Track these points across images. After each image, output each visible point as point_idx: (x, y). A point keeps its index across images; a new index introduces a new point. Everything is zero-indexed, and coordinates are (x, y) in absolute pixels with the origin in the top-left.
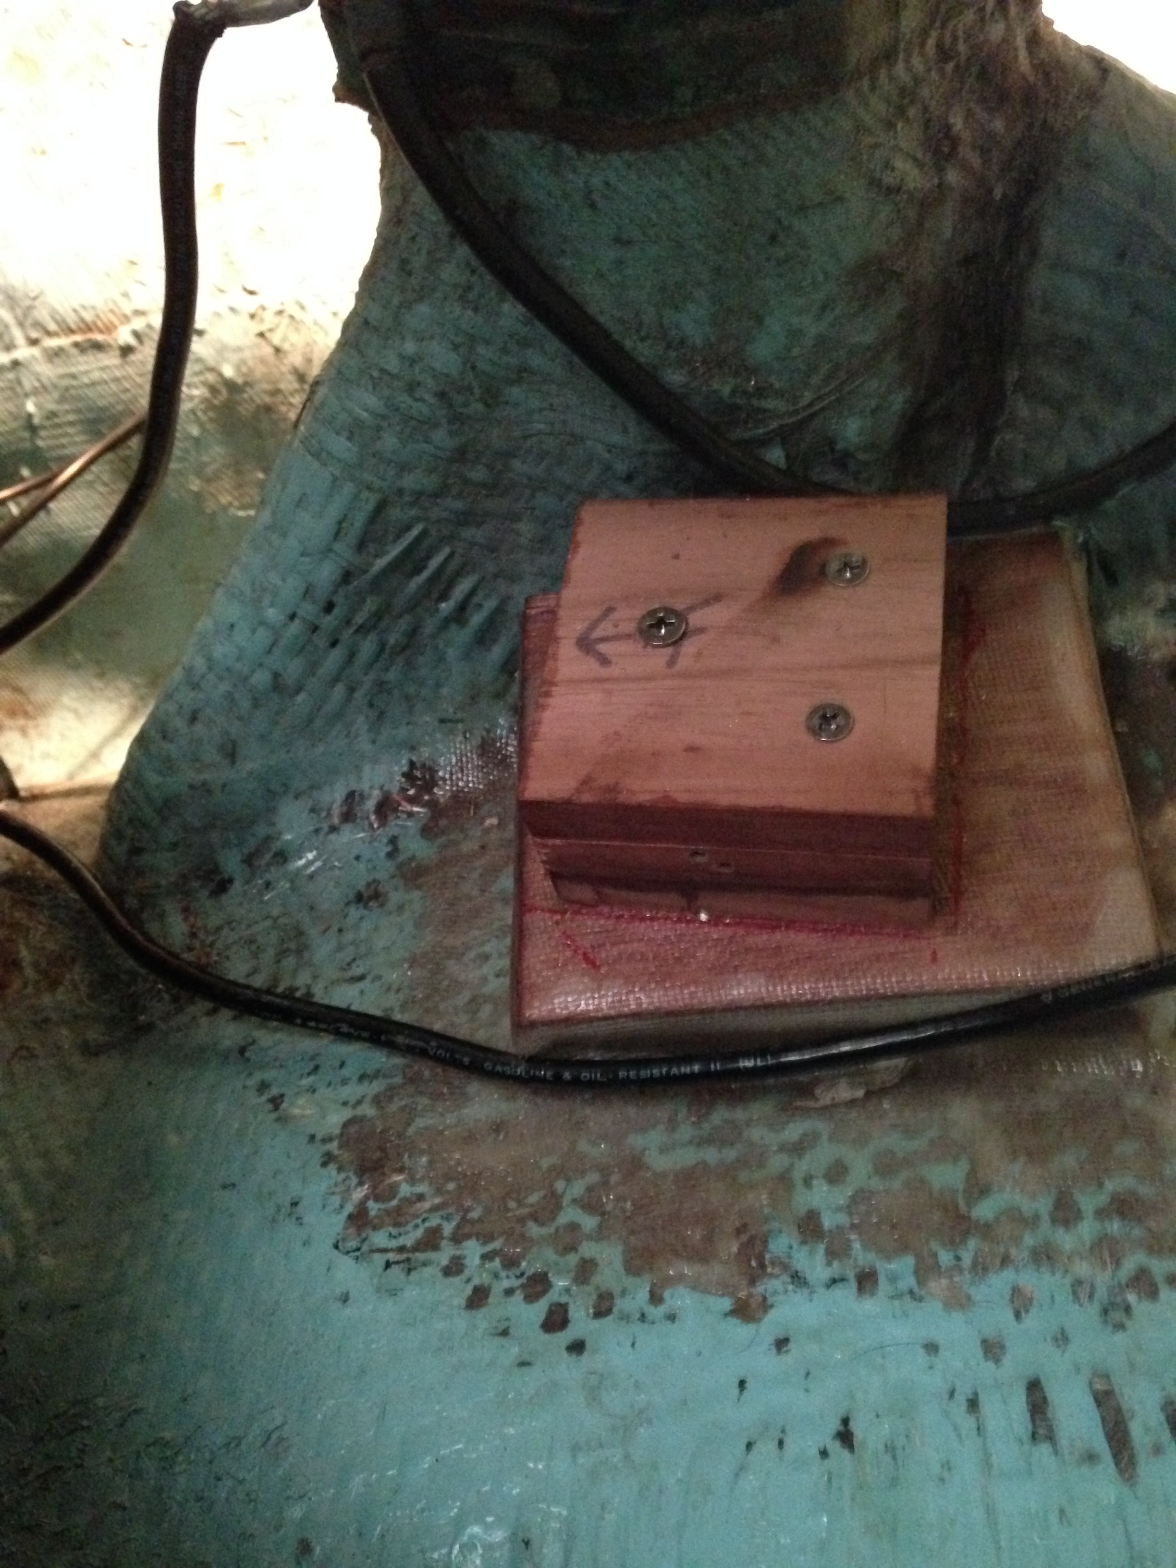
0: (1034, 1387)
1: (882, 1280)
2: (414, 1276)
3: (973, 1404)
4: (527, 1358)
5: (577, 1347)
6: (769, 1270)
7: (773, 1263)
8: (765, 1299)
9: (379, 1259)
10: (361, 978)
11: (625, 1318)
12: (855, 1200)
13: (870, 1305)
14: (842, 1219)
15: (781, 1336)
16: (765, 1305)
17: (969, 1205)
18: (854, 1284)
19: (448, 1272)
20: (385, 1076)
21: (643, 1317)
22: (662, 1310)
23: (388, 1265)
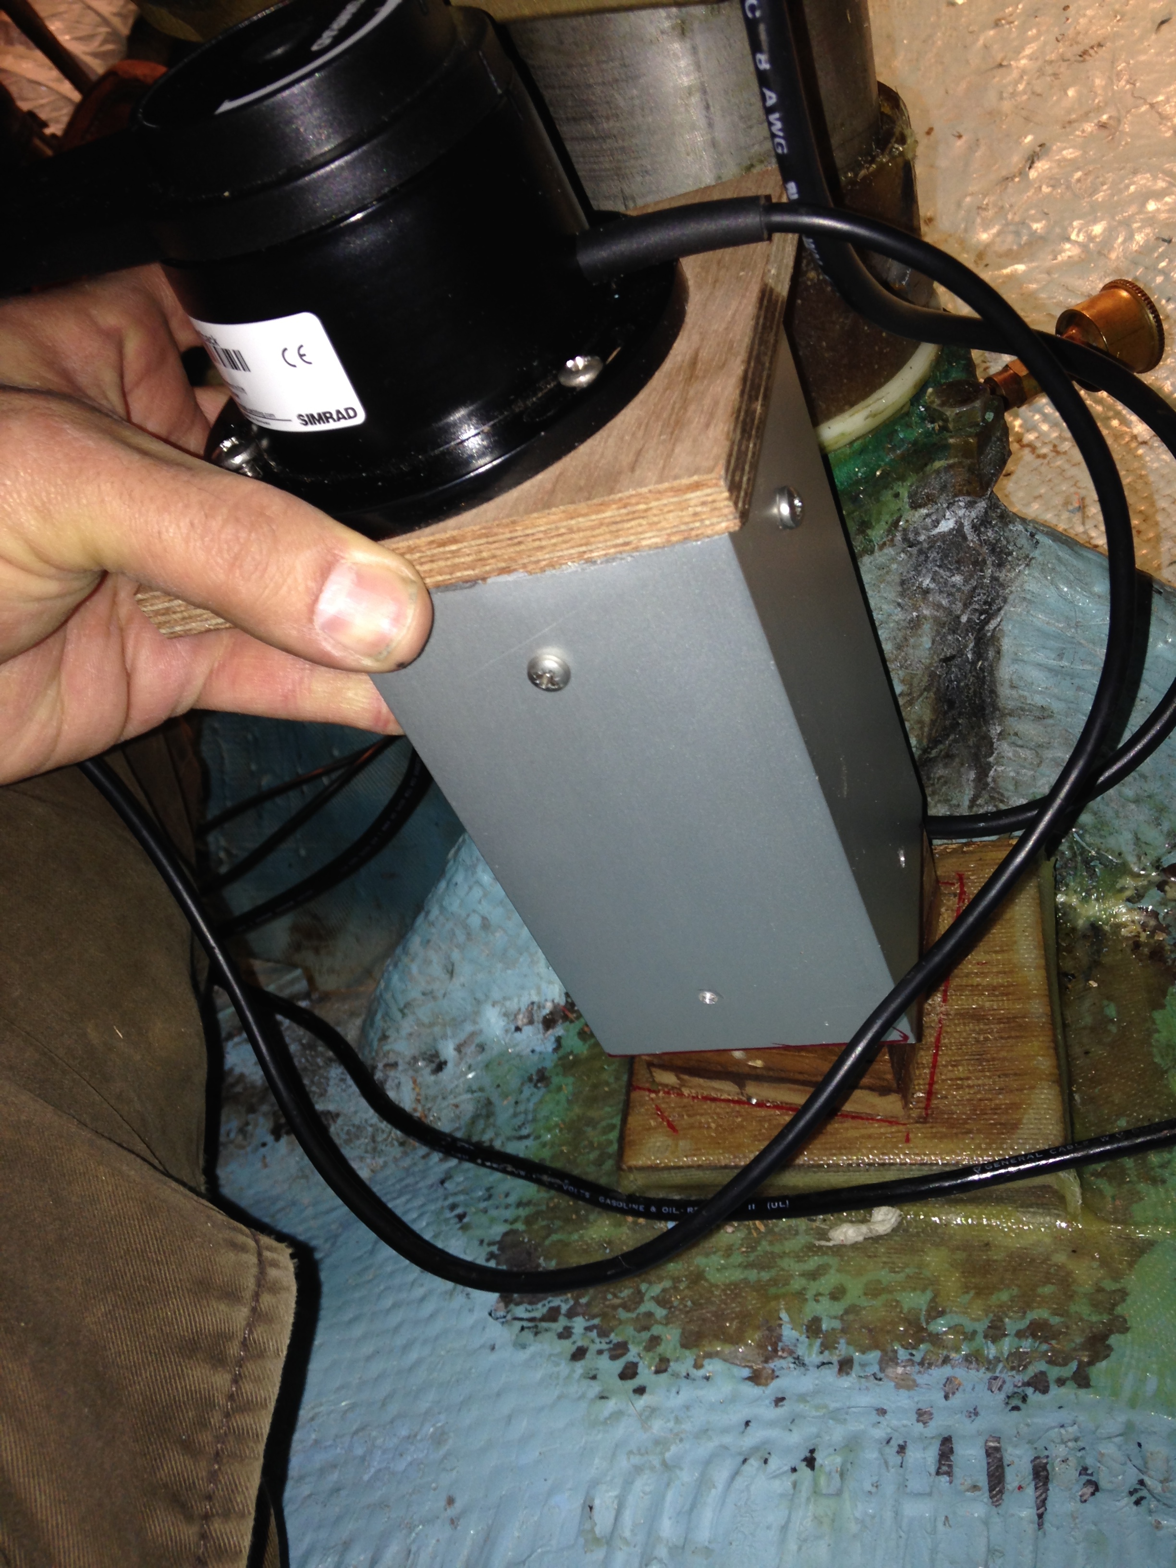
0: (947, 1441)
1: (856, 1367)
2: (539, 1336)
3: (902, 1449)
4: (605, 1394)
5: (640, 1391)
6: (780, 1353)
7: (783, 1350)
8: (773, 1371)
9: (518, 1325)
10: (527, 1137)
11: (676, 1375)
12: (847, 1312)
13: (846, 1382)
14: (837, 1324)
15: (780, 1396)
16: (774, 1376)
17: (928, 1323)
18: (836, 1367)
19: (561, 1336)
20: (535, 1205)
21: (687, 1376)
22: (701, 1372)
23: (523, 1328)
